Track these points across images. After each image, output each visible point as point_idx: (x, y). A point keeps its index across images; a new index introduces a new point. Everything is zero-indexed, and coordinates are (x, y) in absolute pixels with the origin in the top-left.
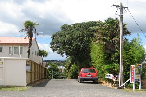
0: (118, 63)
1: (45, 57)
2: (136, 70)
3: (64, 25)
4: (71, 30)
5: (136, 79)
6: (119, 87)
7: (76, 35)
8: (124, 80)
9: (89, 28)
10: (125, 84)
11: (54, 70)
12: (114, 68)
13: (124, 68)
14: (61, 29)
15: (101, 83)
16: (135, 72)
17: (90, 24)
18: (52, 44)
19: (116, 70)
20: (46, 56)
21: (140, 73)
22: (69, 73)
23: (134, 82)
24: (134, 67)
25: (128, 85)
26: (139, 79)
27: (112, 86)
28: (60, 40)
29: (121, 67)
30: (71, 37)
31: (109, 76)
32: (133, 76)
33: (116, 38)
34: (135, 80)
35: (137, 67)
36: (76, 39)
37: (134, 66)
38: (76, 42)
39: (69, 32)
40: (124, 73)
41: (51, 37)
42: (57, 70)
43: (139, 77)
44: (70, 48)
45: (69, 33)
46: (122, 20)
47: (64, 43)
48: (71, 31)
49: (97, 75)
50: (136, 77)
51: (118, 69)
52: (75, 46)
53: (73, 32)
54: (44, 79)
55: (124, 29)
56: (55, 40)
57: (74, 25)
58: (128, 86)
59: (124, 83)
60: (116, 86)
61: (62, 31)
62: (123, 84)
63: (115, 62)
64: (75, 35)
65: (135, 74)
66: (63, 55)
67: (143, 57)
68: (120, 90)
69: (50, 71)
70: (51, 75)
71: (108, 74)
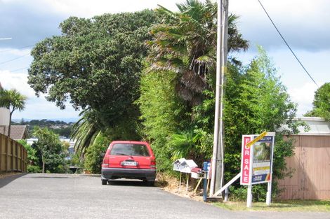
0: (210, 128)
1: (17, 111)
2: (256, 150)
3: (71, 18)
4: (87, 33)
5: (256, 174)
6: (210, 196)
7: (101, 47)
8: (225, 177)
9: (140, 29)
10: (228, 188)
11: (48, 149)
12: (198, 143)
13: (225, 144)
14: (61, 29)
15: (164, 184)
16: (255, 154)
17: (144, 18)
18: (33, 71)
19: (203, 147)
20: (21, 107)
21: (268, 157)
22: (86, 157)
23: (250, 184)
24: (252, 139)
25: (236, 191)
26: (266, 175)
27: (192, 193)
28: (56, 62)
29: (217, 139)
30: (86, 53)
31: (184, 164)
32: (248, 165)
33: (206, 58)
34: (253, 177)
35: (259, 141)
36: (100, 59)
37: (252, 136)
38: (101, 68)
39: (82, 38)
40: (225, 157)
41: (32, 53)
42: (58, 149)
43: (265, 168)
44: (83, 84)
45: (83, 42)
46: (226, 8)
47: (68, 69)
48: (89, 35)
49: (154, 162)
50: (257, 169)
51: (210, 146)
52: (98, 78)
53: (93, 38)
54: (9, 172)
55: (231, 32)
56: (42, 60)
57: (99, 18)
58: (237, 195)
59: (224, 184)
60: (201, 195)
61: (65, 35)
62: (222, 189)
63: (200, 126)
64: (98, 47)
65: (254, 161)
66: (65, 103)
67: (280, 112)
68: (212, 204)
69: (34, 151)
70: (36, 161)
71: (182, 160)
